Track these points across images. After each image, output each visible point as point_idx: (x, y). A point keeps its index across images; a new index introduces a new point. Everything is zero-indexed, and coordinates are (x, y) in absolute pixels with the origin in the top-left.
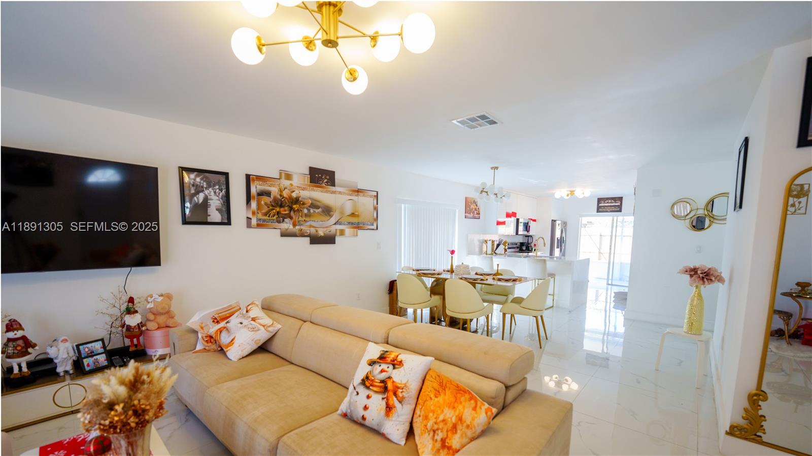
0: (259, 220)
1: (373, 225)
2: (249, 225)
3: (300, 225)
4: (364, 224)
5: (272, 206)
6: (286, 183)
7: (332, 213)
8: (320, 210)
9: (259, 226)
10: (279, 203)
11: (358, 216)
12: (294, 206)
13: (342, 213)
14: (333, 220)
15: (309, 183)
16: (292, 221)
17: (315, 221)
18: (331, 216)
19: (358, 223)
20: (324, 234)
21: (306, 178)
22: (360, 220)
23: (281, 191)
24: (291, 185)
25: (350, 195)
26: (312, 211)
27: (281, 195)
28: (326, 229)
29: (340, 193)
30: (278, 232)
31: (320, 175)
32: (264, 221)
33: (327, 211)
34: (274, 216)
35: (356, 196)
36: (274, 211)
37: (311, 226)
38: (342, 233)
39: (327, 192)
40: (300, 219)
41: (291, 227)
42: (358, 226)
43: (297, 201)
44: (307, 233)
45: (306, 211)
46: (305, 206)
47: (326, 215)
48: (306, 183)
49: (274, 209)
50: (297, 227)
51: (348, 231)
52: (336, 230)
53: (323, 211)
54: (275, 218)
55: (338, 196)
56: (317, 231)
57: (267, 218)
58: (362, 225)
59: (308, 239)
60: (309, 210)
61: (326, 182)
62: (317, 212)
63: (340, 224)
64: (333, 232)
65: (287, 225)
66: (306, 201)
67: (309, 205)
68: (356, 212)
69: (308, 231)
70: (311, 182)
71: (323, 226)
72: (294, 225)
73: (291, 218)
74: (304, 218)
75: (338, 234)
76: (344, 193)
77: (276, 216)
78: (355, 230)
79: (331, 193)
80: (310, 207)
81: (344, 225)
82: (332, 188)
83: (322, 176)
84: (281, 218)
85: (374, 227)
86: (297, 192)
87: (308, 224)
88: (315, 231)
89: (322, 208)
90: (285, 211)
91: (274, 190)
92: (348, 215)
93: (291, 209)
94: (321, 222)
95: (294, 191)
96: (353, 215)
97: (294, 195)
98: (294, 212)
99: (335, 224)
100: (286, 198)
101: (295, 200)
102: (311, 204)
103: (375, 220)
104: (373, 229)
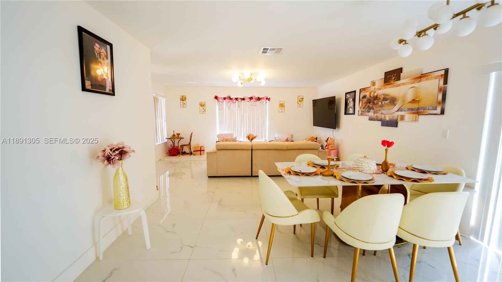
0: (361, 111)
1: (436, 109)
2: (359, 115)
3: (377, 113)
4: (424, 109)
5: (367, 103)
6: (373, 88)
7: (396, 102)
8: (388, 101)
9: (362, 114)
10: (369, 101)
11: (419, 101)
12: (375, 101)
13: (404, 101)
14: (396, 108)
15: (383, 84)
16: (374, 111)
17: (384, 110)
18: (395, 105)
19: (418, 108)
20: (389, 119)
21: (382, 81)
22: (421, 105)
23: (370, 94)
24: (375, 88)
25: (412, 83)
26: (383, 103)
27: (370, 96)
28: (390, 115)
29: (404, 84)
30: (368, 118)
31: (390, 76)
32: (363, 111)
33: (393, 101)
34: (367, 108)
35: (419, 82)
36: (367, 106)
37: (382, 114)
38: (402, 118)
39: (394, 87)
40: (378, 109)
41: (373, 114)
42: (418, 112)
43: (376, 98)
44: (380, 118)
45: (380, 103)
46: (380, 100)
47: (392, 104)
48: (382, 85)
49: (366, 105)
50: (375, 115)
51: (408, 116)
52: (398, 115)
53: (390, 102)
54: (367, 110)
55: (402, 87)
56: (385, 117)
57: (364, 110)
58: (422, 111)
59: (380, 122)
60: (382, 103)
61: (394, 79)
62: (386, 103)
63: (401, 111)
64: (395, 117)
65: (371, 114)
66: (381, 97)
67: (382, 99)
68: (417, 98)
69: (380, 117)
70: (384, 83)
71: (389, 113)
72: (374, 114)
73: (373, 109)
74: (379, 109)
75: (399, 119)
76: (407, 83)
77: (367, 109)
78: (415, 115)
79: (397, 87)
80: (383, 100)
81: (405, 111)
82: (398, 82)
83: (391, 76)
84: (369, 109)
85: (439, 110)
86: (377, 92)
87: (381, 112)
88: (384, 117)
89: (389, 100)
90: (371, 105)
91: (368, 94)
92: (408, 103)
93: (374, 103)
94: (388, 110)
95: (375, 92)
96: (414, 101)
97: (375, 94)
98: (375, 105)
99: (398, 111)
100: (372, 97)
101: (376, 97)
102: (383, 98)
103: (439, 103)
104: (436, 114)
